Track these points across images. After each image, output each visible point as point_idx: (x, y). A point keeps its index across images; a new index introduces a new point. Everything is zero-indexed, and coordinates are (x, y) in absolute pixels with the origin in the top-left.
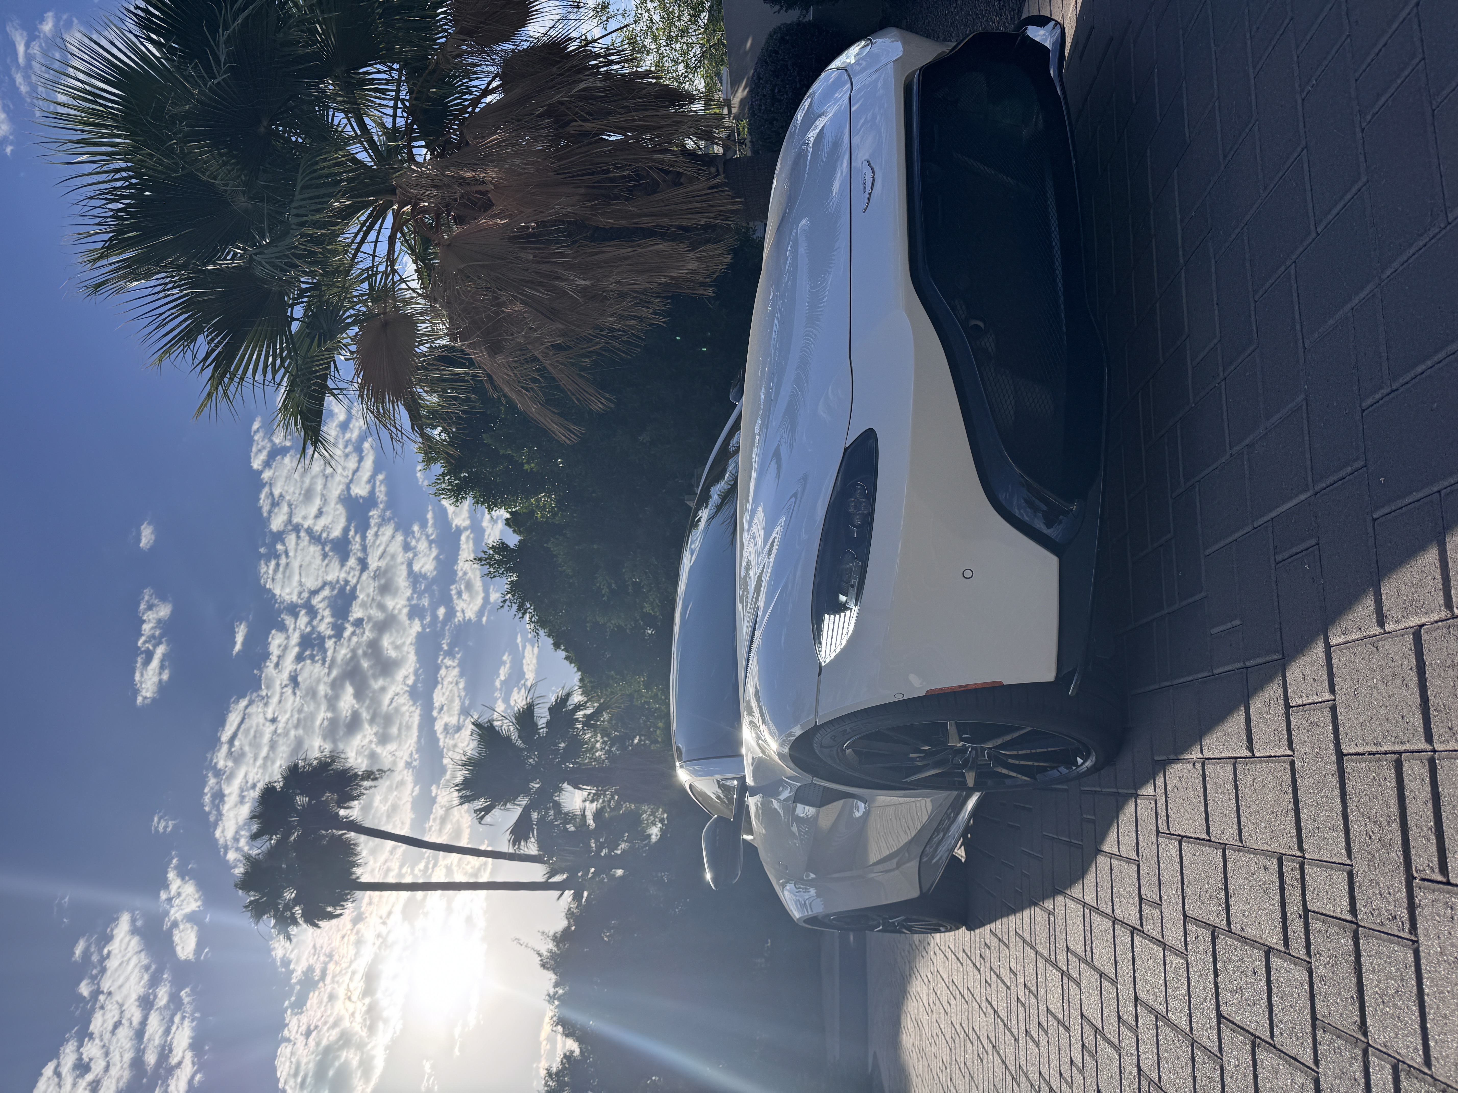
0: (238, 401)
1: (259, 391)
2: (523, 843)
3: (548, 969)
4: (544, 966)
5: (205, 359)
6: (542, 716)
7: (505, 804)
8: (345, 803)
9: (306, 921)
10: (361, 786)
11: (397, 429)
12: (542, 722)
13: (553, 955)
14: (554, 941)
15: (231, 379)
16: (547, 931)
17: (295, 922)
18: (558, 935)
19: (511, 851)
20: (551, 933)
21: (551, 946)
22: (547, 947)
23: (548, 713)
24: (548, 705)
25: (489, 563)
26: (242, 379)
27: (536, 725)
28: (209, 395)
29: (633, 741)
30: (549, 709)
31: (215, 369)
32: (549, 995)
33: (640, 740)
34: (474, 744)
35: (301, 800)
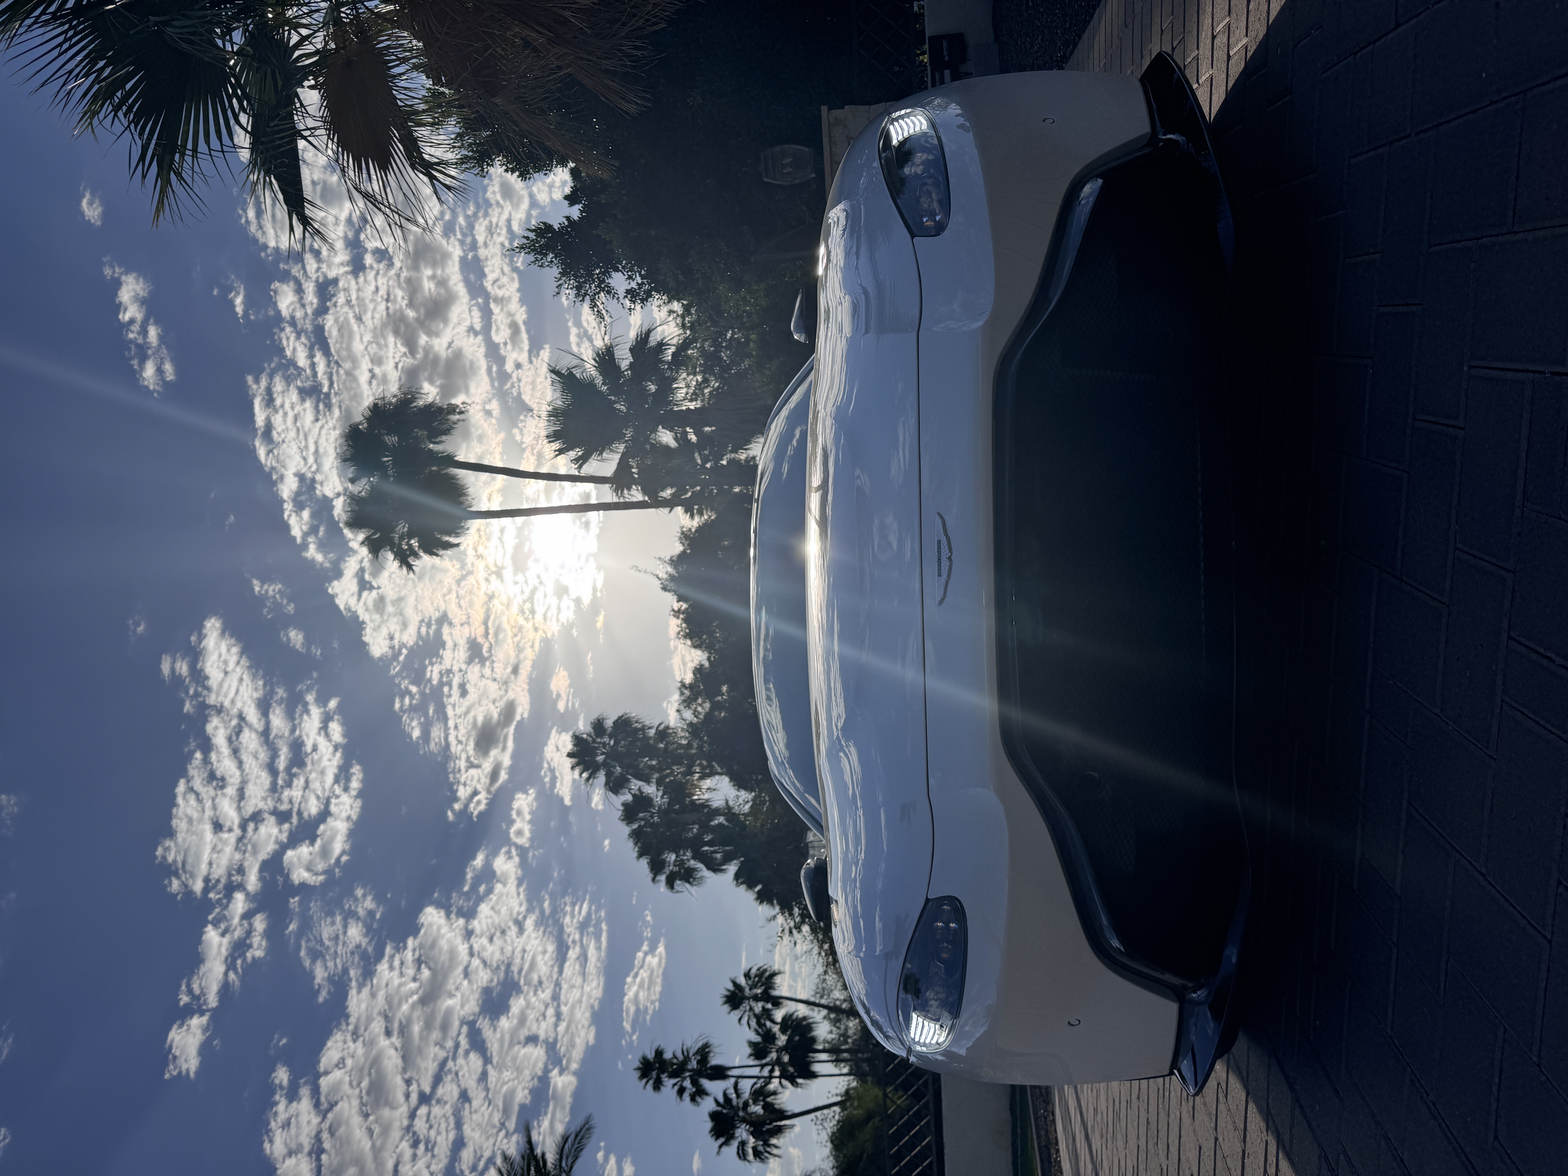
0: (199, 186)
1: (220, 162)
2: (626, 492)
3: (669, 591)
4: (665, 589)
5: (142, 158)
6: (624, 359)
7: (601, 454)
8: (436, 437)
9: (425, 552)
10: (448, 420)
11: (392, 211)
12: (624, 364)
13: (672, 578)
14: (671, 564)
15: (183, 155)
16: (663, 557)
17: (416, 555)
18: (675, 558)
19: (615, 500)
20: (668, 558)
21: (670, 569)
22: (664, 570)
23: (630, 355)
24: (628, 346)
25: (533, 250)
26: (195, 150)
27: (619, 368)
28: (163, 192)
29: (726, 335)
30: (630, 349)
31: (159, 165)
32: (673, 610)
33: (733, 335)
34: (558, 394)
35: (391, 440)
